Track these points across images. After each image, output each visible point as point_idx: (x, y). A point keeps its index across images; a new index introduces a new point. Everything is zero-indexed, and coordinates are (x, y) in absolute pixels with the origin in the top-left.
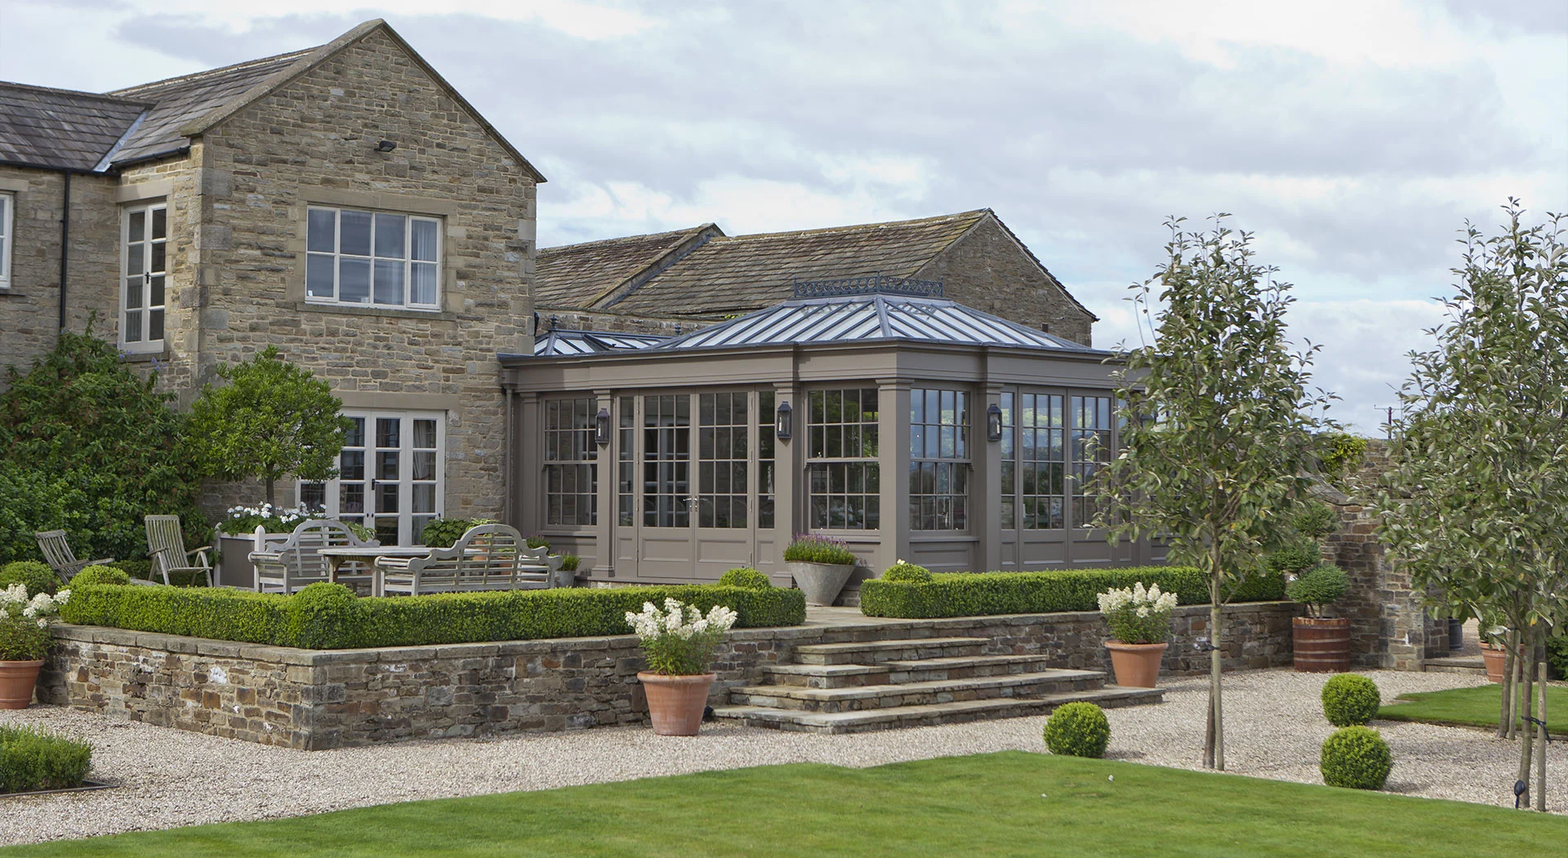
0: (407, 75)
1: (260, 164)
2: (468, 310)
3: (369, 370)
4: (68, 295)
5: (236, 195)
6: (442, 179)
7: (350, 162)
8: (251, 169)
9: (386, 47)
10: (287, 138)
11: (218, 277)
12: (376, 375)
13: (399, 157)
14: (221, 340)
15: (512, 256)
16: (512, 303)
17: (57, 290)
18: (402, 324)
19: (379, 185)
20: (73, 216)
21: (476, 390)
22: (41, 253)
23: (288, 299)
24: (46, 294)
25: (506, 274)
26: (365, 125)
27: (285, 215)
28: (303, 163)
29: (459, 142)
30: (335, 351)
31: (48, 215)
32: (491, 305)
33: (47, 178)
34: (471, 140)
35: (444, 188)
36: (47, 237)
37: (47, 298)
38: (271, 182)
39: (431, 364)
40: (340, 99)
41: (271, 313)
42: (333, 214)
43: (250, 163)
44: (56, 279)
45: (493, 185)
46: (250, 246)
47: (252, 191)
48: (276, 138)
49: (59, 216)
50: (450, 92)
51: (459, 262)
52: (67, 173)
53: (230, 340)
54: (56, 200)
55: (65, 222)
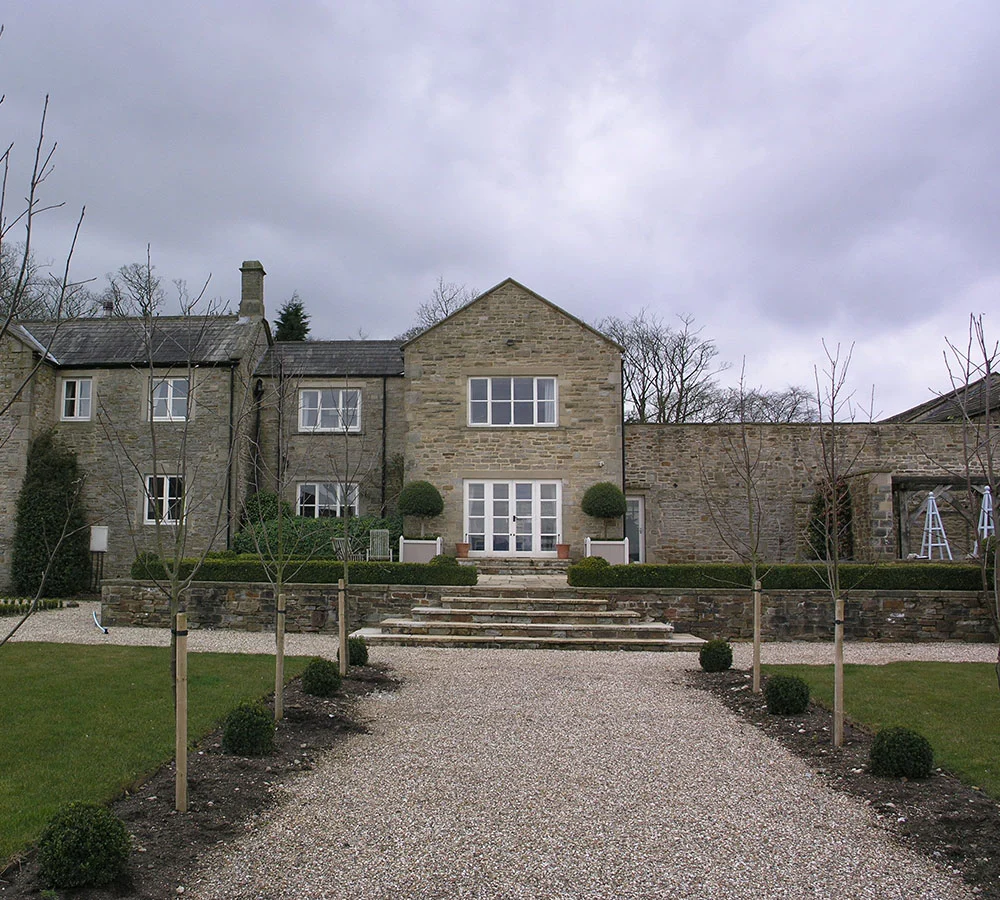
0: (528, 304)
1: (437, 360)
2: (574, 424)
3: (508, 459)
4: (388, 433)
5: (424, 376)
6: (554, 355)
7: (493, 353)
8: (433, 362)
9: (514, 291)
10: (453, 345)
11: (415, 417)
12: (512, 461)
13: (524, 347)
14: (417, 448)
15: (605, 393)
16: (605, 419)
17: (382, 431)
18: (529, 434)
19: (511, 363)
20: (389, 396)
21: (581, 467)
22: (373, 414)
23: (457, 425)
24: (376, 433)
25: (600, 403)
26: (502, 333)
27: (453, 383)
28: (464, 356)
29: (565, 335)
30: (487, 450)
31: (377, 396)
32: (591, 421)
33: (375, 380)
34: (574, 333)
35: (555, 361)
36: (377, 407)
37: (377, 436)
38: (446, 367)
39: (549, 454)
40: (485, 322)
41: (446, 433)
42: (486, 381)
43: (432, 359)
44: (381, 426)
45: (588, 355)
46: (432, 400)
47: (434, 373)
48: (446, 346)
49: (382, 397)
50: (556, 309)
51: (568, 399)
52: (385, 377)
53: (423, 447)
54: (380, 389)
55: (385, 399)
